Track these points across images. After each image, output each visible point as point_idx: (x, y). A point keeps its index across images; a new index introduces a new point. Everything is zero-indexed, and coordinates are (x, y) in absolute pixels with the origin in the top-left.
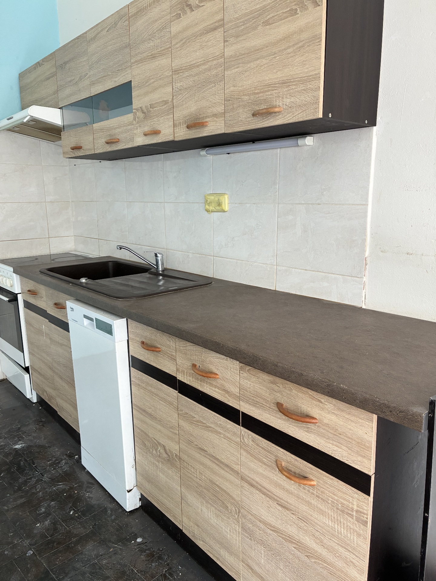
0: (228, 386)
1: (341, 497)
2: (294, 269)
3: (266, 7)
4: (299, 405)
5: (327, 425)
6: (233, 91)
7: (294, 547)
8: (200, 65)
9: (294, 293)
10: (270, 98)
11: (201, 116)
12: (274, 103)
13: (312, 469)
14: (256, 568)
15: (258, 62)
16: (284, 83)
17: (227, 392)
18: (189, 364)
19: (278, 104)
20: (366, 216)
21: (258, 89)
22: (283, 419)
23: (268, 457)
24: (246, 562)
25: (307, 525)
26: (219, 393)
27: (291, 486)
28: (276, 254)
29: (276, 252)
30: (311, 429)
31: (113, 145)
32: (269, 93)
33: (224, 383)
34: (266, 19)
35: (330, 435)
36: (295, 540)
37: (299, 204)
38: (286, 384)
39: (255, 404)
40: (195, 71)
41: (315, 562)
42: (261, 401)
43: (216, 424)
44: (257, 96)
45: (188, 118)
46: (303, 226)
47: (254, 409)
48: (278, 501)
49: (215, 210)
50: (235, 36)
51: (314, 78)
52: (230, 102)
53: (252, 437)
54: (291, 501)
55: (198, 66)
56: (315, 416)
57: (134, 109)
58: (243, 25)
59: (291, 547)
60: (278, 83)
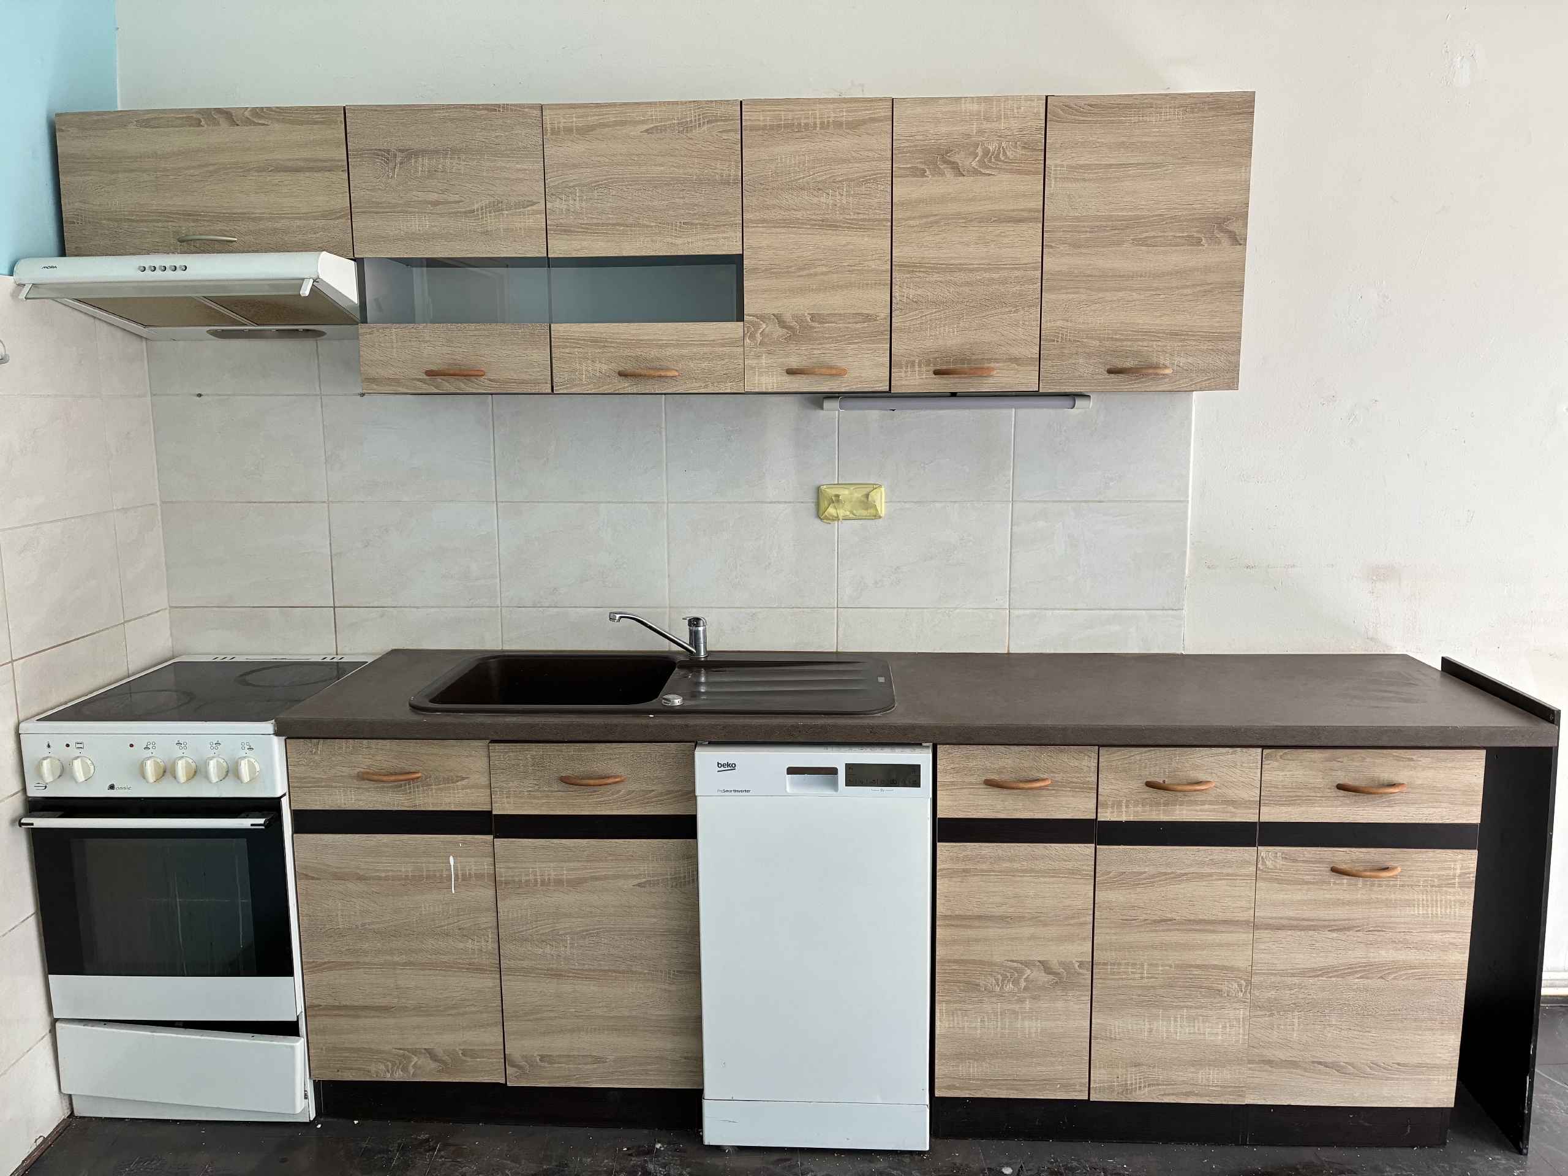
0: (1231, 793)
1: (1440, 869)
2: (1050, 612)
3: (1140, 219)
4: (1376, 775)
5: (1422, 786)
6: (1062, 328)
7: (1358, 978)
8: (978, 270)
9: (1052, 652)
10: (1147, 351)
11: (974, 357)
12: (1155, 360)
13: (1394, 853)
14: (1281, 1055)
15: (1121, 294)
16: (1174, 334)
17: (1233, 803)
18: (1137, 785)
19: (1162, 362)
20: (1186, 518)
21: (1122, 334)
22: (1347, 804)
23: (1314, 871)
24: (1257, 1059)
25: (1382, 933)
26: (1213, 810)
27: (1359, 890)
28: (1008, 589)
29: (1008, 584)
30: (1396, 800)
31: (650, 381)
32: (1145, 344)
33: (1225, 790)
34: (1140, 236)
35: (1425, 797)
36: (1361, 967)
37: (1061, 501)
38: (1354, 754)
39: (1292, 801)
40: (961, 277)
41: (1395, 978)
42: (1306, 792)
43: (1202, 864)
44: (1119, 344)
45: (935, 356)
46: (1069, 537)
47: (1290, 809)
48: (1328, 926)
49: (851, 516)
50: (1070, 244)
51: (1231, 337)
52: (1055, 343)
53: (1283, 853)
54: (1357, 913)
55: (971, 270)
56: (1402, 782)
57: (749, 315)
58: (1090, 232)
59: (1354, 980)
60: (1164, 333)
